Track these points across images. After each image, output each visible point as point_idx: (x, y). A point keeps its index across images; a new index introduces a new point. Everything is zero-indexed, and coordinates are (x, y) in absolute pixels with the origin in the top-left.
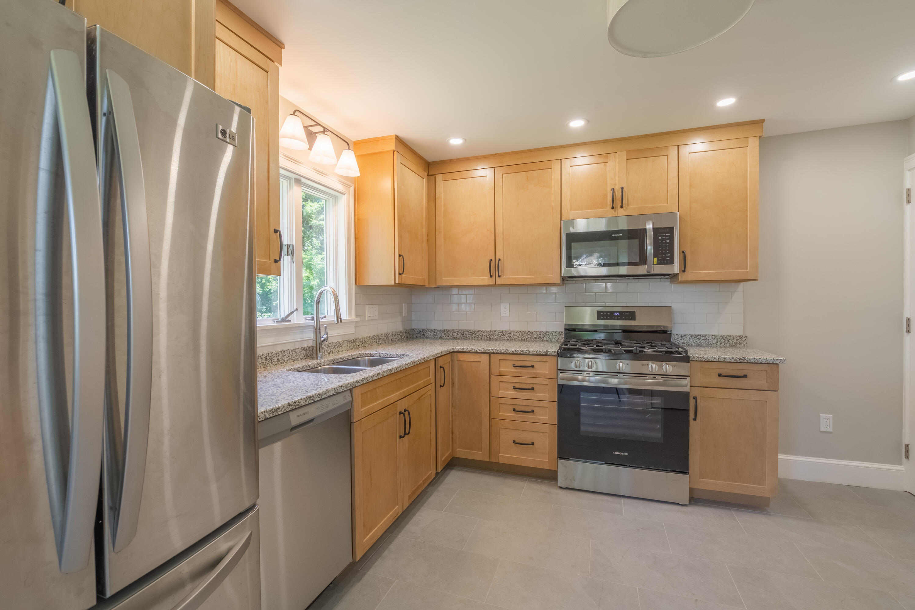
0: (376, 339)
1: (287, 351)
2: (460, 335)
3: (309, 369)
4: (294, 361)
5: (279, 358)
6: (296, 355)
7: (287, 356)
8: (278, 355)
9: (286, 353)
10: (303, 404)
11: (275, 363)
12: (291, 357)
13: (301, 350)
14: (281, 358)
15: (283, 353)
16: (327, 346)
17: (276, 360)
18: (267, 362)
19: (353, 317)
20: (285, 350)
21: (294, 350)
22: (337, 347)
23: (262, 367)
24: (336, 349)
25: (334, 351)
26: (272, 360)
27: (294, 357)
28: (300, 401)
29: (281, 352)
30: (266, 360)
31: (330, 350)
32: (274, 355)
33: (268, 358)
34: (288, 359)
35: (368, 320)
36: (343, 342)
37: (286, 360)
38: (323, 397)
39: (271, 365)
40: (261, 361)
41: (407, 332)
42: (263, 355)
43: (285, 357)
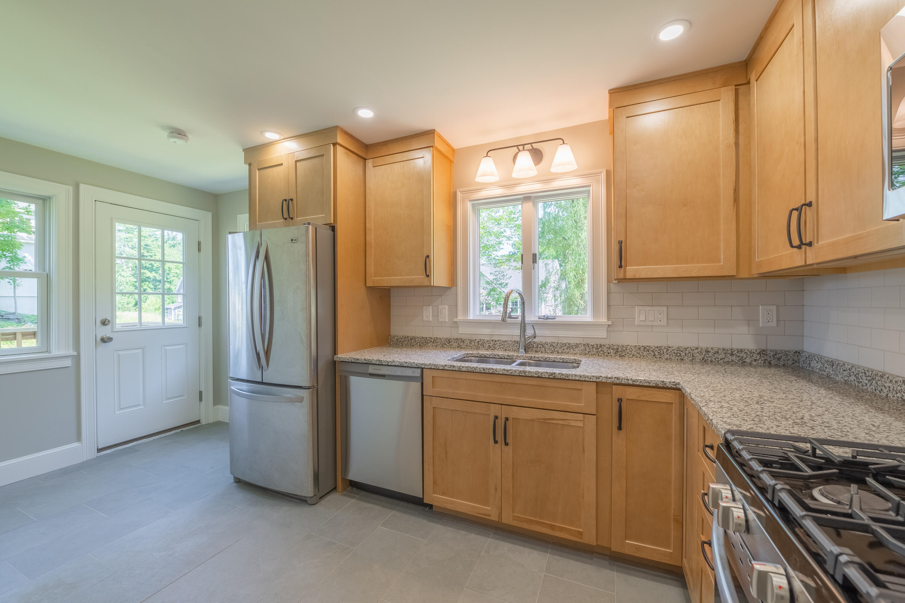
0: (653, 351)
1: (498, 341)
2: (852, 378)
3: (497, 357)
4: (506, 350)
5: (491, 345)
6: (508, 346)
7: (498, 344)
8: (489, 342)
9: (498, 343)
10: (374, 363)
11: (486, 348)
12: (502, 347)
13: (514, 343)
14: (492, 346)
15: (494, 342)
16: (549, 345)
17: (488, 346)
18: (479, 346)
19: (603, 319)
20: (497, 340)
21: (506, 341)
22: (565, 348)
23: (475, 348)
24: (563, 349)
25: (560, 352)
26: (483, 345)
27: (506, 348)
28: (372, 360)
29: (493, 341)
30: (478, 344)
31: (554, 349)
32: (486, 342)
33: (480, 343)
34: (499, 347)
35: (639, 326)
36: (576, 344)
37: (497, 348)
38: (389, 364)
39: (483, 348)
40: (474, 344)
41: (762, 353)
42: (475, 340)
43: (496, 345)
